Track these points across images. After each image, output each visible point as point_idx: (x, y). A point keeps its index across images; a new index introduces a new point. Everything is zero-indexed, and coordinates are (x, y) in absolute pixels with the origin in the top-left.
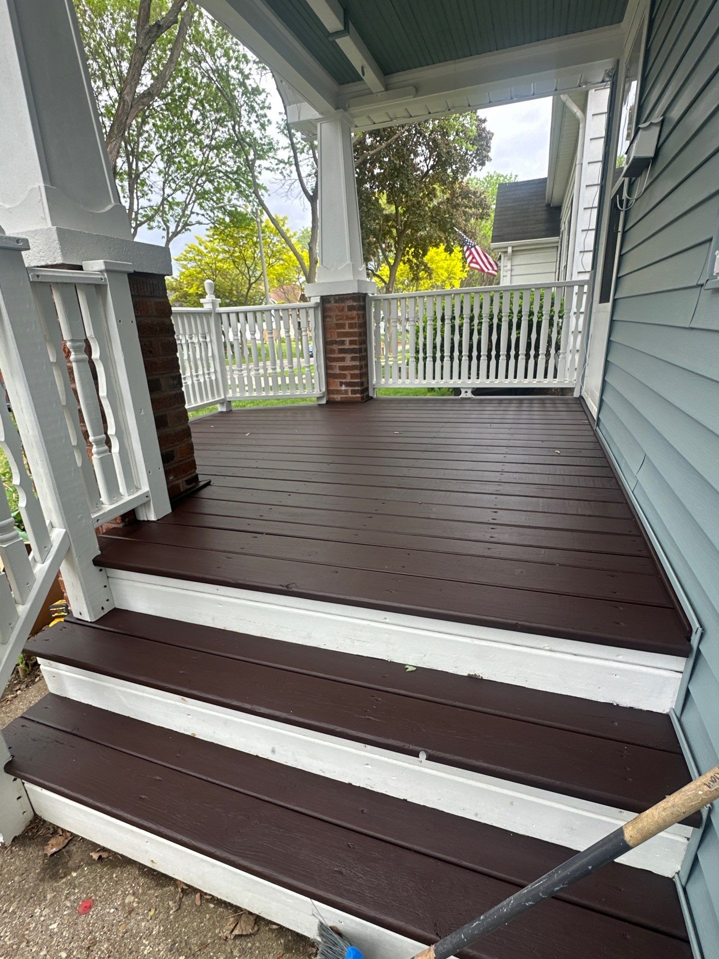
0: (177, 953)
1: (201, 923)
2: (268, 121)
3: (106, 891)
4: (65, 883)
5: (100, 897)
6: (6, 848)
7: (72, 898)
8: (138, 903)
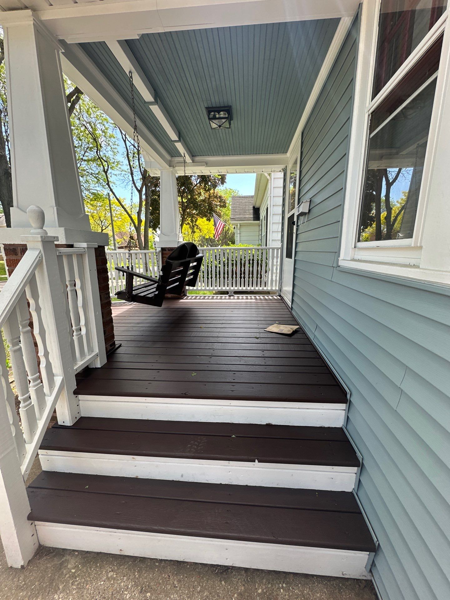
0: (145, 593)
1: (154, 574)
2: (117, 151)
3: (96, 574)
4: (69, 577)
5: (93, 578)
6: (24, 568)
7: (76, 583)
8: (116, 574)
